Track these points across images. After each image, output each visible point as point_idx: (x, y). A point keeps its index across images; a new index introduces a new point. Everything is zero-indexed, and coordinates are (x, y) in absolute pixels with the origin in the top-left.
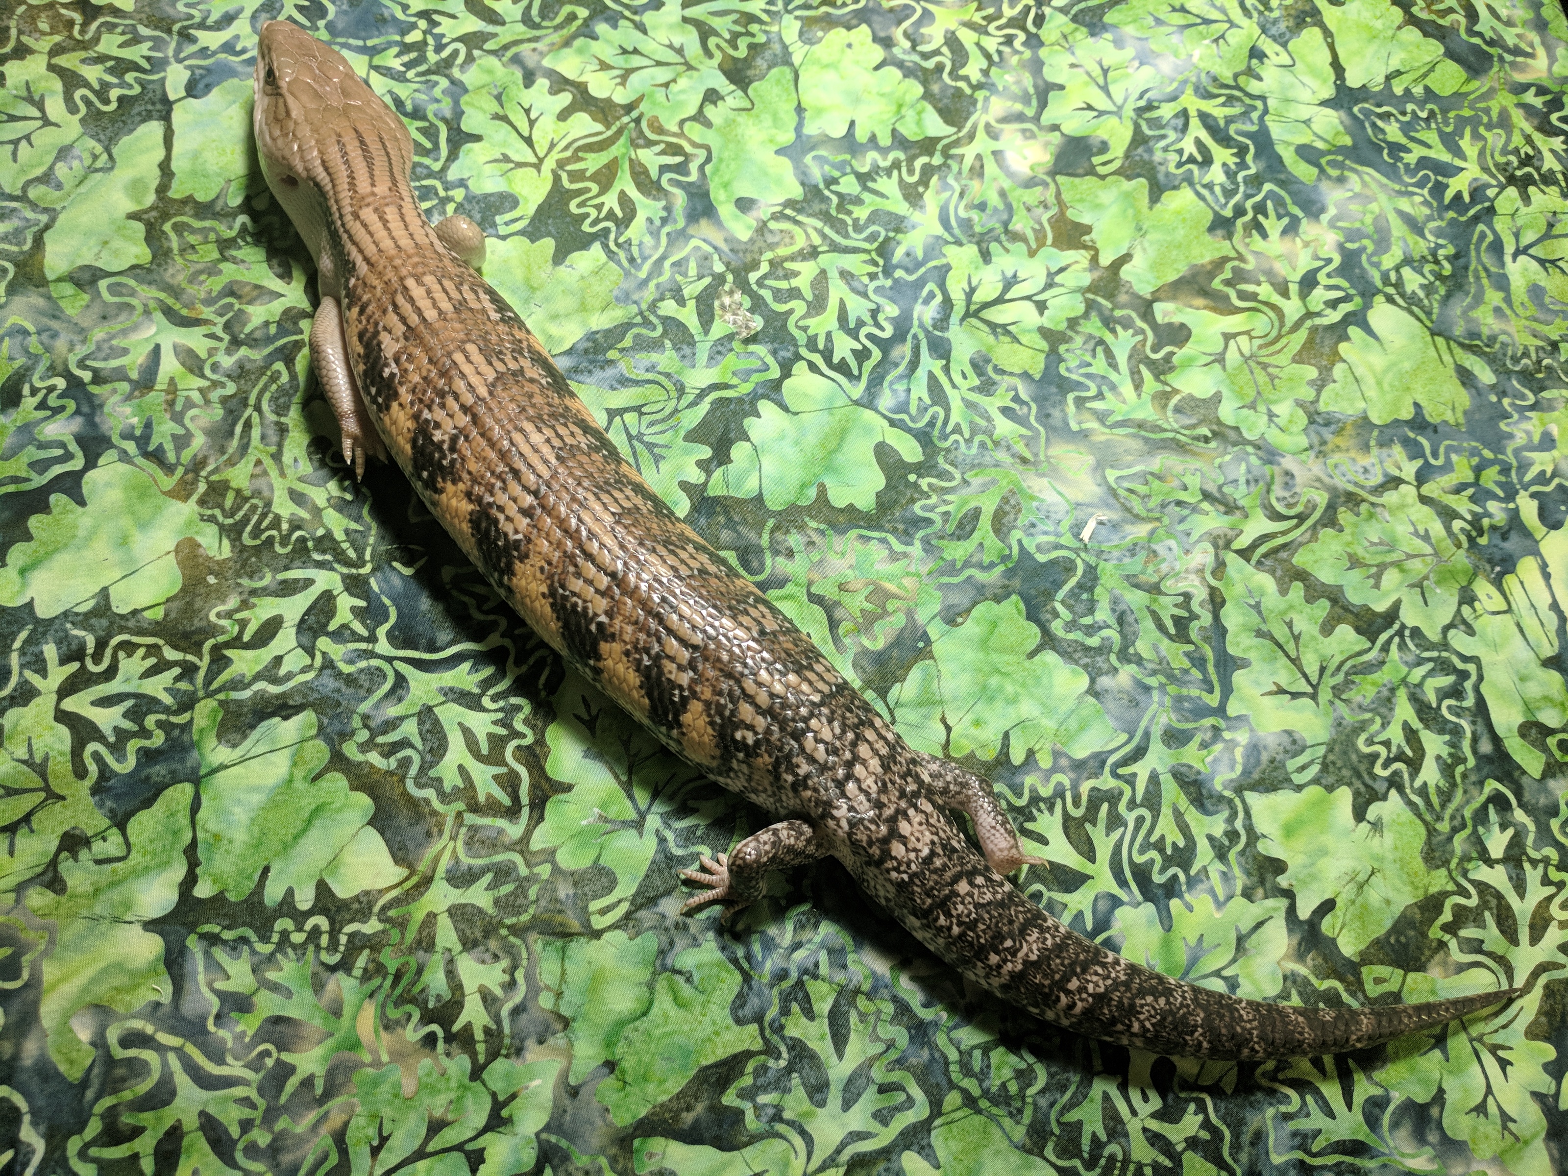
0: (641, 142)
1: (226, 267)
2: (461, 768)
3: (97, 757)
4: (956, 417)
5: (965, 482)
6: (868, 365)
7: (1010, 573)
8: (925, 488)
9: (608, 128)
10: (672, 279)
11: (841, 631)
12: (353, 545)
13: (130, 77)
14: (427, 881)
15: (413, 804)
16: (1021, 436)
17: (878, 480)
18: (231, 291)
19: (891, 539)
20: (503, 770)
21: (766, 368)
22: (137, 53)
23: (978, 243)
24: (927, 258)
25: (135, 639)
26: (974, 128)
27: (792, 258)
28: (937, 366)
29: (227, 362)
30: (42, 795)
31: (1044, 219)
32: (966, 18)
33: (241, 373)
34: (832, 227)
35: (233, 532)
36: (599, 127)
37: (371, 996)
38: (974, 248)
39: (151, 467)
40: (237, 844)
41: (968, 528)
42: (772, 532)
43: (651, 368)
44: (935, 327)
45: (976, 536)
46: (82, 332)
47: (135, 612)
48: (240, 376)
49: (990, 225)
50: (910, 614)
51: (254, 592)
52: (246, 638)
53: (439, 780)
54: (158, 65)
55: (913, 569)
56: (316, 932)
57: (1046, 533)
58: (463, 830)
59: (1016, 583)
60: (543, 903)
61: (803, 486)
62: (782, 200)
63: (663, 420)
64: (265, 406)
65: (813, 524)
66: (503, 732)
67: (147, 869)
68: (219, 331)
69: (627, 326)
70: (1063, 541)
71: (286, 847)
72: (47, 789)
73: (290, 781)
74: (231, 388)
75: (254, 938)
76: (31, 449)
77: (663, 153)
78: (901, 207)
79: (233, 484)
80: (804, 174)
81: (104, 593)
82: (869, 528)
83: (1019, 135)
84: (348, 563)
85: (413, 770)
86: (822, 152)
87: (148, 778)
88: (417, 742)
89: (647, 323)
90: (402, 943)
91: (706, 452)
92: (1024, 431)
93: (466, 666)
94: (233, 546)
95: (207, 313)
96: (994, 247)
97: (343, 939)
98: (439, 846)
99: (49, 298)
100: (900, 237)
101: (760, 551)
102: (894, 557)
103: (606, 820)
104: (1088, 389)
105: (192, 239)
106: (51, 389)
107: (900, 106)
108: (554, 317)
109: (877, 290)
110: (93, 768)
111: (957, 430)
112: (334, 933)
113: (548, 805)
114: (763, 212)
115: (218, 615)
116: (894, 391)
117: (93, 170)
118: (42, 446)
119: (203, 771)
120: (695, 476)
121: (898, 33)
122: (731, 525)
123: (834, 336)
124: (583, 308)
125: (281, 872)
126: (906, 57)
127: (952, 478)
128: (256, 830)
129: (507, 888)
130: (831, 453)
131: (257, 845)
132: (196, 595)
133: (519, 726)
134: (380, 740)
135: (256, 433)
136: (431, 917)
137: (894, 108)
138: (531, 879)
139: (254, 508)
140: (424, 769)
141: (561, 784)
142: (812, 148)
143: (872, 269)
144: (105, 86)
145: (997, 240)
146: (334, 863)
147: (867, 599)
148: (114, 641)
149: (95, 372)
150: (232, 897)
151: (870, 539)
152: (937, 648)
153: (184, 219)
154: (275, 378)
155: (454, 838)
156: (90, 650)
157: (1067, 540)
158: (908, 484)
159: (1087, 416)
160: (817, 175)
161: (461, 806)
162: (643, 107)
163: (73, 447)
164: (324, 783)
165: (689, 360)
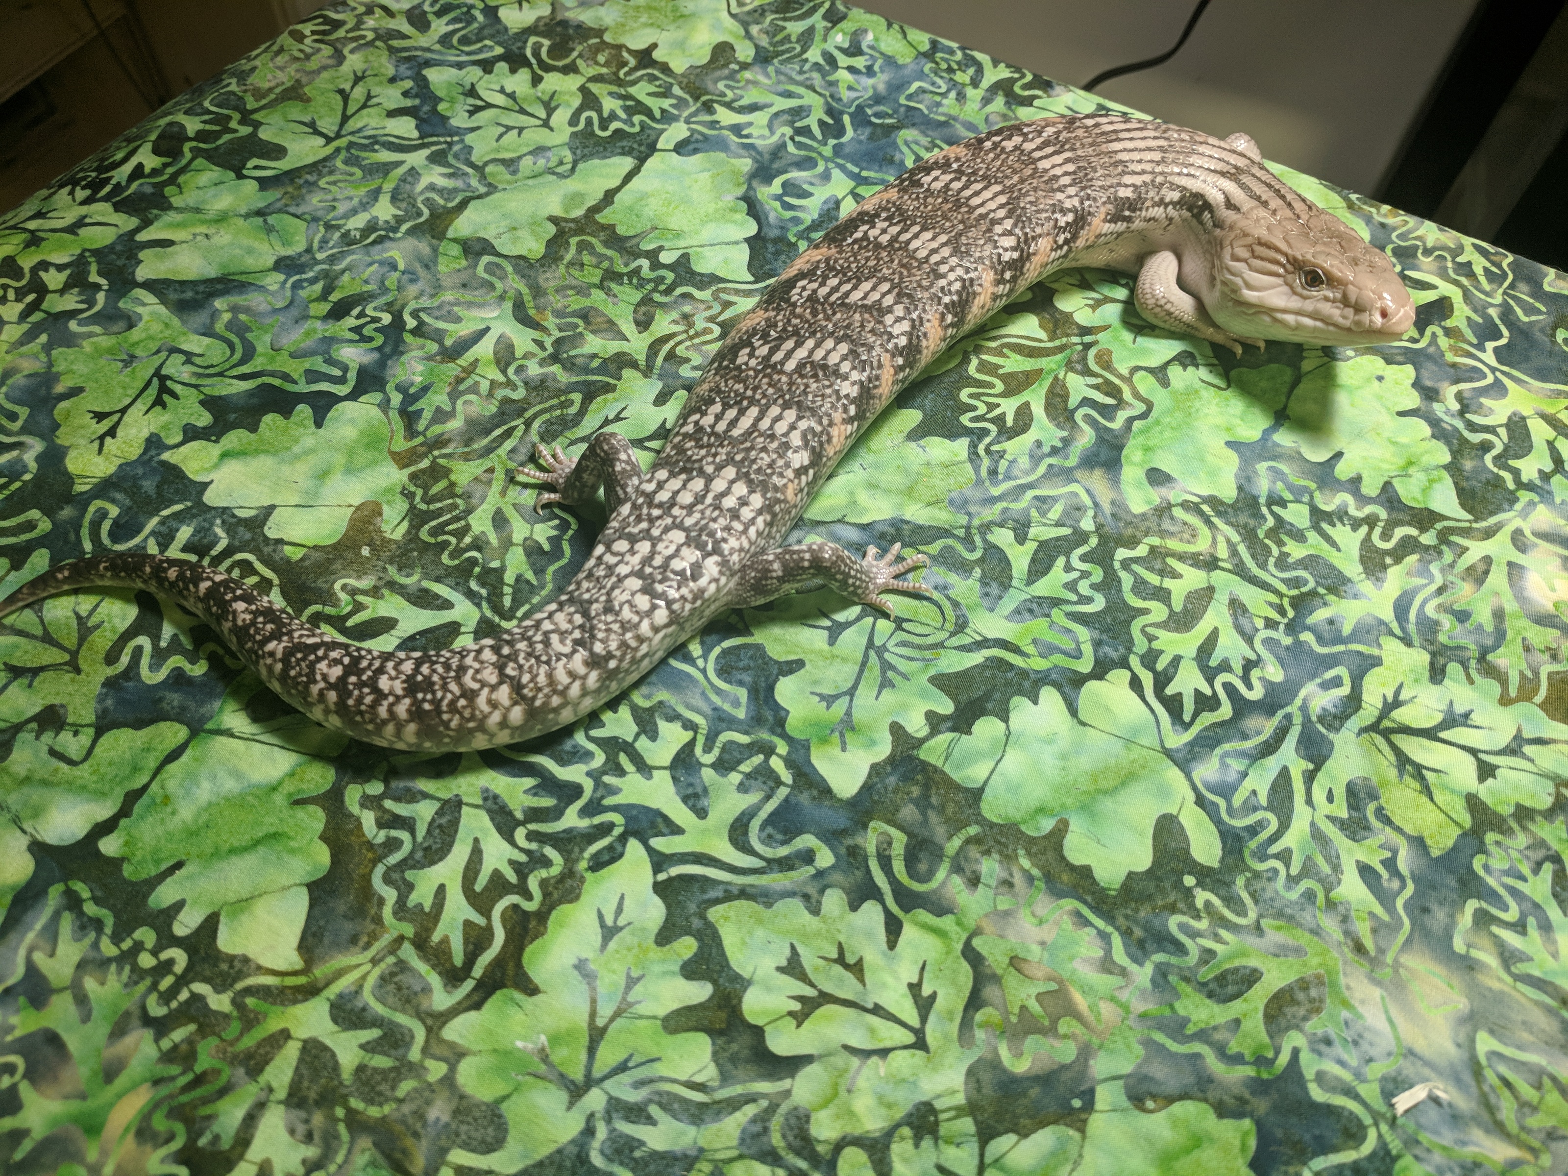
0: (1079, 367)
1: (598, 295)
2: (441, 890)
3: (139, 650)
4: (1290, 840)
5: (1258, 929)
6: (1207, 719)
7: (1259, 1086)
8: (1199, 903)
9: (1051, 340)
10: (1026, 512)
11: (979, 1017)
12: (514, 594)
13: (637, 119)
14: (311, 991)
15: (367, 893)
16: (1371, 914)
17: (1143, 860)
18: (585, 315)
19: (1117, 941)
20: (480, 921)
21: (1078, 655)
22: (656, 104)
23: (1433, 655)
24: (1354, 636)
25: (258, 566)
26: (1499, 527)
27: (1181, 557)
28: (1298, 767)
29: (534, 370)
30: (67, 657)
31: (1544, 671)
32: (1550, 410)
33: (538, 387)
34: (1248, 548)
35: (417, 518)
36: (1042, 335)
37: (157, 1082)
38: (1426, 658)
39: (398, 423)
40: (177, 819)
41: (1231, 989)
42: (968, 841)
43: (943, 588)
44: (1321, 719)
45: (1236, 1008)
46: (437, 288)
47: (280, 542)
48: (535, 388)
49: (1462, 642)
50: (1086, 1053)
51: (392, 585)
52: (350, 623)
53: (411, 887)
54: (667, 117)
55: (1124, 996)
56: (166, 967)
57: (1341, 1063)
58: (391, 960)
59: (1262, 1106)
60: (406, 1109)
61: (1041, 810)
62: (1205, 492)
63: (919, 647)
64: (536, 425)
65: (1025, 863)
66: (512, 877)
67: (84, 788)
68: (548, 342)
69: (944, 532)
70: (1362, 1090)
71: (217, 854)
72: (74, 654)
73: (274, 789)
74: (519, 394)
75: (108, 930)
76: (320, 359)
77: (1096, 387)
78: (1352, 568)
79: (453, 477)
80: (1249, 479)
81: (269, 510)
82: (1096, 909)
83: (1558, 561)
84: (497, 608)
85: (394, 859)
86: (1283, 467)
87: (161, 700)
88: (421, 830)
89: (968, 541)
90: (232, 1043)
91: (946, 707)
92: (1379, 910)
93: (529, 782)
94: (408, 532)
95: (551, 322)
96: (1453, 668)
97: (184, 995)
98: (354, 960)
99: (435, 250)
100: (1331, 598)
101: (938, 854)
102: (1107, 965)
103: (545, 1058)
104: (1505, 908)
105: (586, 258)
106: (375, 320)
107: (1410, 463)
108: (872, 486)
109: (1267, 641)
110: (125, 659)
111: (1285, 856)
112: (182, 981)
113: (499, 995)
114: (1174, 495)
115: (344, 587)
116: (1224, 765)
117: (551, 171)
118: (330, 361)
119: (209, 726)
120: (916, 725)
121: (1450, 392)
122: (923, 803)
123: (1183, 664)
124: (909, 492)
125: (190, 877)
126: (1447, 419)
127: (1243, 913)
128: (205, 817)
129: (381, 1062)
130: (1099, 791)
131: (192, 833)
132: (341, 557)
133: (533, 883)
134: (388, 804)
135: (509, 444)
136: (285, 1035)
137: (1401, 462)
138: (415, 1070)
139: (455, 506)
140: (403, 865)
141: (528, 979)
142: (1273, 458)
143: (1274, 615)
144: (613, 116)
145: (1464, 664)
146: (243, 904)
147: (1039, 997)
148: (239, 556)
149: (421, 323)
150: (127, 871)
151: (1087, 923)
152: (1097, 1122)
153: (593, 240)
154: (563, 406)
155: (375, 962)
156: (214, 553)
157: (1370, 1091)
158: (1178, 884)
159: (1486, 942)
160: (1263, 486)
161: (409, 930)
162: (1100, 336)
163: (352, 376)
164: (301, 813)
165: (991, 601)
